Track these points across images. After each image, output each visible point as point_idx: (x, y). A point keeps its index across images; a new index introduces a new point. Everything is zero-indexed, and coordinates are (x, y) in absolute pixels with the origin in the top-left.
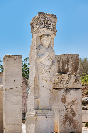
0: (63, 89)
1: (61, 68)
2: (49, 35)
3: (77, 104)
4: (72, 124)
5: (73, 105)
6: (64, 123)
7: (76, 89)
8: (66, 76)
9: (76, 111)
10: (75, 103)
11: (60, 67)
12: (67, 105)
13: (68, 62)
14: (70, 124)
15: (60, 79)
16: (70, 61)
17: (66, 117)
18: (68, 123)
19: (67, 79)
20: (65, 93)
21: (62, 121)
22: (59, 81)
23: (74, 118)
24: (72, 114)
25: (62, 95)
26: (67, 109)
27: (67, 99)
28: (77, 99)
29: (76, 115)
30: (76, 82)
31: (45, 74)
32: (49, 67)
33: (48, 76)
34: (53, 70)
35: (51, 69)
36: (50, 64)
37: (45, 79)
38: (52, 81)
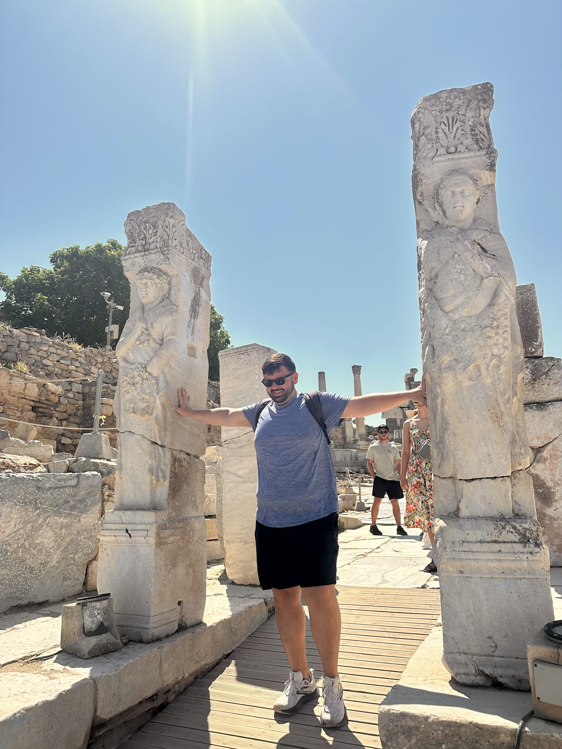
3: (555, 457)
5: (538, 462)
7: (541, 405)
9: (557, 484)
10: (545, 454)
23: (549, 512)
24: (538, 495)
28: (550, 438)
29: (556, 499)
30: (535, 380)
31: (131, 391)
32: (144, 366)
33: (139, 397)
34: (155, 375)
35: (146, 371)
36: (149, 356)
37: (131, 409)
38: (150, 411)
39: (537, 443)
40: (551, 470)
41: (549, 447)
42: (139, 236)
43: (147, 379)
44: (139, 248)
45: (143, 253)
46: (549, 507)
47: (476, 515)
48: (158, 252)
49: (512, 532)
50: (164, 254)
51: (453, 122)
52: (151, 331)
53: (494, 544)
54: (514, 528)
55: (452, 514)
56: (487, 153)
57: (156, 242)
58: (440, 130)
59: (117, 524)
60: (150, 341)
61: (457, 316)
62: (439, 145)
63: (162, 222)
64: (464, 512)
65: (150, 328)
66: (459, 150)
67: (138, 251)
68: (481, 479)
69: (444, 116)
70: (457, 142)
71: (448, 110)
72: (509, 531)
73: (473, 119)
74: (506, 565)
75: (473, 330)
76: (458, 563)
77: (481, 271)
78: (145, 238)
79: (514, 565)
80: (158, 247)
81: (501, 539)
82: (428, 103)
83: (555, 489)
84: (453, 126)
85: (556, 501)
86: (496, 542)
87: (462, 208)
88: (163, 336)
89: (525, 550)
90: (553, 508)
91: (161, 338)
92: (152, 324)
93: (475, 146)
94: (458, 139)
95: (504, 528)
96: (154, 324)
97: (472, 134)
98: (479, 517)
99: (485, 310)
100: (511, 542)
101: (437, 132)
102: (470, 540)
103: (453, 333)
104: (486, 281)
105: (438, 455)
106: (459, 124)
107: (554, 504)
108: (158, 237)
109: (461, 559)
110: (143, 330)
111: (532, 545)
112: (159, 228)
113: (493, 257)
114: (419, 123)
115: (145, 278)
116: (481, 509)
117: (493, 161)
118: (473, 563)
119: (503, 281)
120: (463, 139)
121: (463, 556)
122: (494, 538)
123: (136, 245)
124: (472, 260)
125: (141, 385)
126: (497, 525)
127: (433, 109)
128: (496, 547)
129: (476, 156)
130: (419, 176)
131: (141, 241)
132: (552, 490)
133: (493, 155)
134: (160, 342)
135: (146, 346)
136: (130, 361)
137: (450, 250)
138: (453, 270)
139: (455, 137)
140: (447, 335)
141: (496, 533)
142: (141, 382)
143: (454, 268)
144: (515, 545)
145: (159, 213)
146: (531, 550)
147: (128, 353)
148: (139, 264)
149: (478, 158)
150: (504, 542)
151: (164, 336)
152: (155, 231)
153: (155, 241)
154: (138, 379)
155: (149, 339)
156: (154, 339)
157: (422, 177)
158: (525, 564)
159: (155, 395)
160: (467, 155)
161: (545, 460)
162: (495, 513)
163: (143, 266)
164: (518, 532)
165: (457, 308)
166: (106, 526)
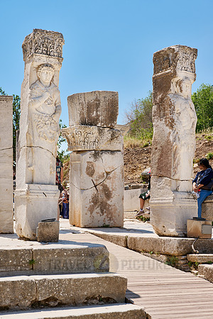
0: (89, 153)
1: (86, 116)
2: (51, 66)
3: (114, 177)
4: (105, 212)
5: (108, 179)
6: (91, 210)
7: (112, 152)
8: (94, 129)
9: (113, 190)
10: (111, 175)
11: (83, 114)
12: (97, 180)
13: (98, 106)
14: (102, 211)
15: (83, 134)
16: (101, 104)
17: (95, 201)
18: (98, 210)
19: (96, 134)
20: (92, 160)
21: (88, 206)
22: (82, 139)
23: (109, 202)
24: (106, 194)
25: (88, 162)
26: (95, 186)
27: (96, 169)
28: (114, 168)
29: (112, 197)
30: (112, 140)
31: (44, 128)
32: (50, 116)
33: (49, 131)
34: (57, 122)
35: (53, 119)
37: (43, 136)
38: (55, 139)
39: (108, 170)
40: (112, 183)
41: (113, 173)
42: (43, 45)
43: (53, 123)
44: (44, 52)
45: (46, 56)
46: (109, 200)
48: (56, 58)
49: (192, 196)
50: (59, 61)
51: (186, 58)
52: (53, 99)
55: (175, 191)
57: (54, 52)
59: (37, 190)
65: (52, 97)
66: (187, 70)
68: (184, 180)
71: (185, 53)
73: (191, 60)
74: (190, 205)
77: (191, 115)
80: (55, 55)
82: (181, 48)
93: (191, 71)
94: (187, 65)
95: (190, 194)
96: (54, 96)
99: (191, 128)
100: (192, 199)
102: (183, 198)
104: (192, 119)
106: (188, 60)
110: (49, 97)
112: (55, 45)
113: (193, 111)
118: (183, 204)
123: (41, 49)
125: (50, 126)
128: (189, 200)
131: (45, 48)
132: (111, 193)
137: (184, 106)
141: (188, 196)
142: (50, 124)
147: (39, 107)
148: (43, 60)
151: (56, 103)
154: (48, 122)
158: (194, 205)
161: (111, 178)
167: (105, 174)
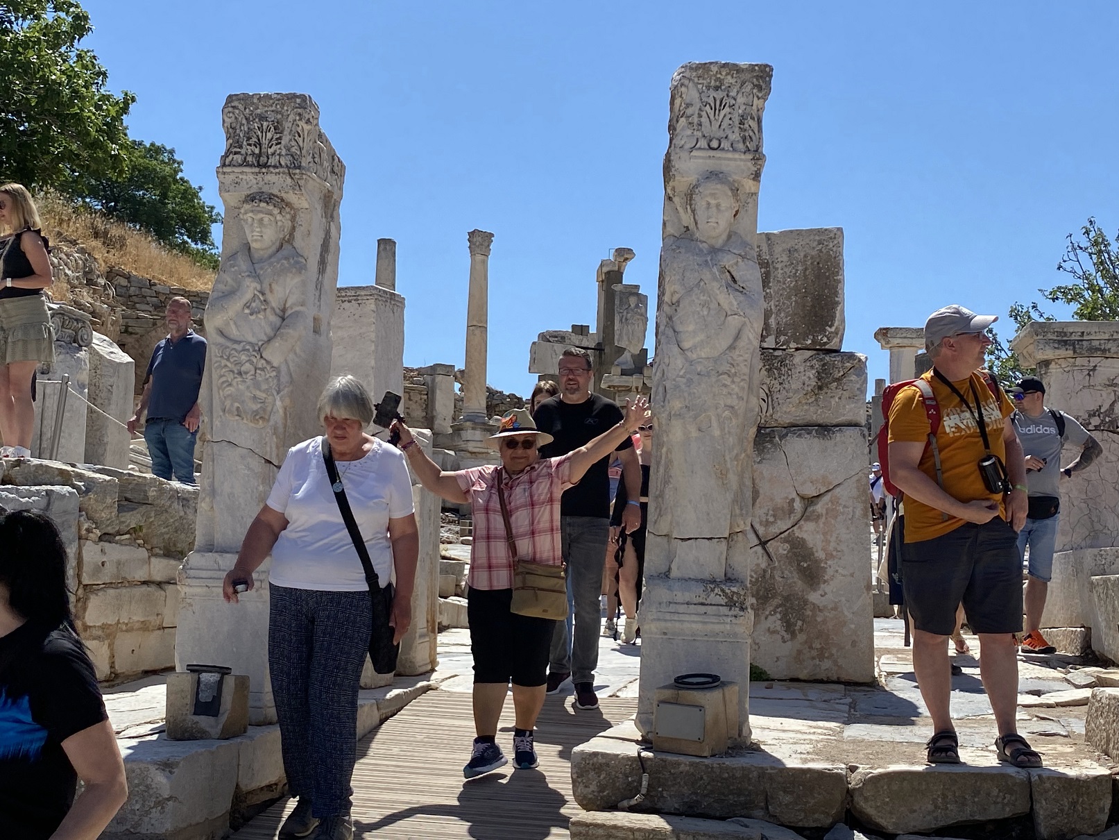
3: (833, 513)
4: (801, 630)
5: (808, 519)
10: (819, 507)
12: (767, 524)
14: (789, 626)
17: (763, 590)
18: (774, 622)
23: (814, 597)
24: (801, 570)
27: (763, 487)
28: (830, 483)
29: (825, 578)
30: (820, 388)
31: (234, 384)
32: (257, 348)
33: (249, 394)
34: (275, 364)
35: (262, 357)
36: (266, 334)
37: (234, 409)
38: (267, 417)
39: (811, 491)
40: (825, 534)
41: (827, 498)
42: (249, 139)
43: (263, 369)
44: (250, 159)
45: (257, 170)
46: (815, 590)
47: (687, 576)
48: (284, 173)
49: (720, 595)
50: (292, 178)
51: (720, 105)
52: (269, 297)
53: (700, 606)
54: (723, 591)
55: (662, 575)
56: (753, 159)
57: (279, 155)
58: (704, 114)
59: (210, 570)
60: (268, 311)
61: (695, 356)
62: (700, 134)
63: (290, 125)
64: (675, 573)
65: (267, 292)
66: (722, 146)
67: (245, 163)
68: (696, 539)
69: (711, 96)
70: (721, 134)
71: (717, 88)
72: (717, 594)
73: (744, 107)
74: (710, 627)
75: (708, 375)
76: (663, 624)
77: (725, 306)
78: (259, 144)
79: (718, 628)
80: (283, 164)
81: (708, 601)
82: (694, 74)
83: (826, 563)
84: (719, 110)
85: (825, 582)
86: (703, 604)
87: (715, 225)
88: (285, 305)
89: (730, 613)
90: (820, 592)
91: (282, 307)
92: (270, 285)
93: (741, 146)
94: (724, 130)
95: (713, 590)
96: (274, 286)
97: (740, 128)
98: (690, 578)
99: (724, 353)
100: (718, 605)
101: (700, 116)
102: (678, 601)
103: (688, 376)
104: (730, 318)
105: (656, 510)
106: (727, 109)
107: (822, 586)
108: (282, 148)
109: (666, 621)
110: (256, 292)
111: (737, 609)
112: (285, 133)
113: (741, 289)
114: (680, 99)
115: (260, 212)
116: (694, 572)
117: (759, 169)
118: (677, 625)
119: (748, 322)
120: (729, 132)
121: (668, 617)
122: (701, 600)
123: (243, 151)
124: (718, 292)
125: (252, 377)
126: (706, 587)
127: (700, 82)
128: (702, 609)
129: (741, 160)
130: (673, 169)
131: (253, 147)
132: (822, 565)
133: (760, 162)
134: (281, 314)
135: (260, 319)
136: (232, 337)
137: (696, 274)
138: (696, 301)
139: (720, 126)
140: (682, 377)
141: (703, 595)
142: (253, 372)
143: (698, 299)
144: (720, 608)
145: (285, 108)
146: (735, 613)
147: (227, 324)
148: (247, 183)
149: (742, 163)
150: (711, 605)
151: (287, 306)
152: (278, 135)
153: (278, 152)
154: (247, 367)
155: (265, 309)
156: (273, 309)
157: (675, 173)
158: (728, 627)
159: (275, 393)
160: (730, 155)
161: (819, 516)
162: (706, 575)
163: (255, 189)
164: (726, 595)
165: (695, 347)
166: (192, 573)
167: (798, 505)
